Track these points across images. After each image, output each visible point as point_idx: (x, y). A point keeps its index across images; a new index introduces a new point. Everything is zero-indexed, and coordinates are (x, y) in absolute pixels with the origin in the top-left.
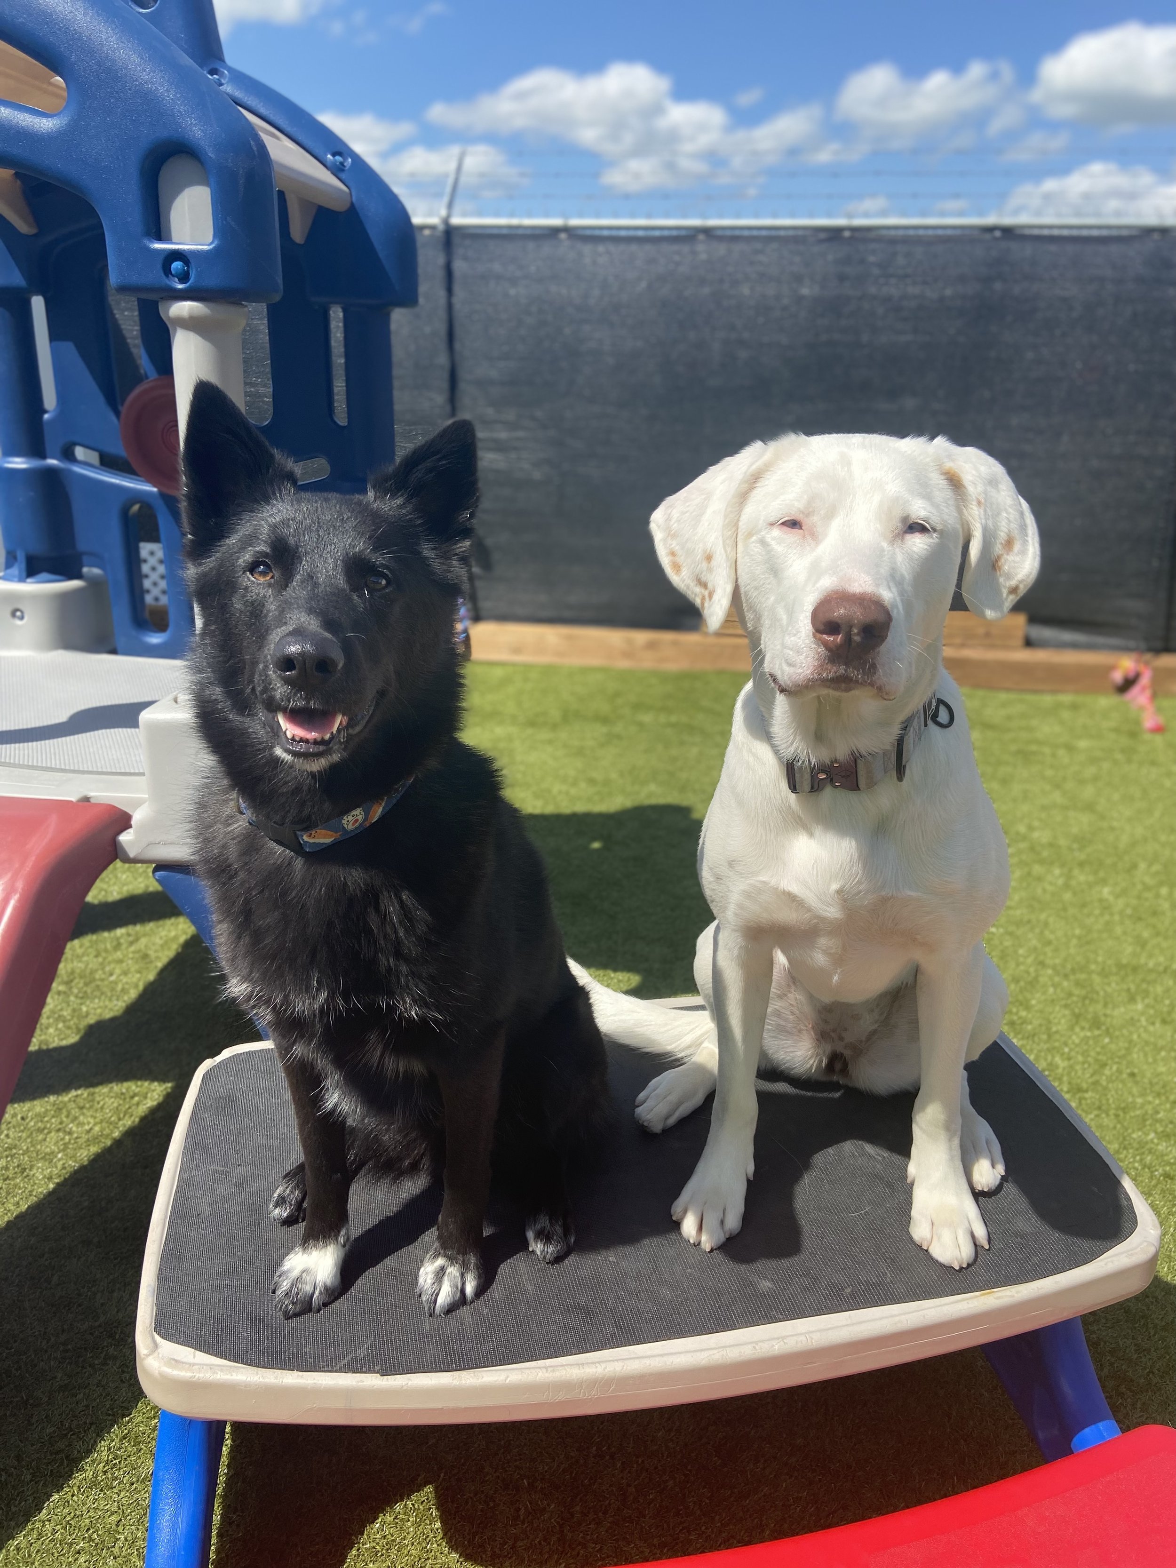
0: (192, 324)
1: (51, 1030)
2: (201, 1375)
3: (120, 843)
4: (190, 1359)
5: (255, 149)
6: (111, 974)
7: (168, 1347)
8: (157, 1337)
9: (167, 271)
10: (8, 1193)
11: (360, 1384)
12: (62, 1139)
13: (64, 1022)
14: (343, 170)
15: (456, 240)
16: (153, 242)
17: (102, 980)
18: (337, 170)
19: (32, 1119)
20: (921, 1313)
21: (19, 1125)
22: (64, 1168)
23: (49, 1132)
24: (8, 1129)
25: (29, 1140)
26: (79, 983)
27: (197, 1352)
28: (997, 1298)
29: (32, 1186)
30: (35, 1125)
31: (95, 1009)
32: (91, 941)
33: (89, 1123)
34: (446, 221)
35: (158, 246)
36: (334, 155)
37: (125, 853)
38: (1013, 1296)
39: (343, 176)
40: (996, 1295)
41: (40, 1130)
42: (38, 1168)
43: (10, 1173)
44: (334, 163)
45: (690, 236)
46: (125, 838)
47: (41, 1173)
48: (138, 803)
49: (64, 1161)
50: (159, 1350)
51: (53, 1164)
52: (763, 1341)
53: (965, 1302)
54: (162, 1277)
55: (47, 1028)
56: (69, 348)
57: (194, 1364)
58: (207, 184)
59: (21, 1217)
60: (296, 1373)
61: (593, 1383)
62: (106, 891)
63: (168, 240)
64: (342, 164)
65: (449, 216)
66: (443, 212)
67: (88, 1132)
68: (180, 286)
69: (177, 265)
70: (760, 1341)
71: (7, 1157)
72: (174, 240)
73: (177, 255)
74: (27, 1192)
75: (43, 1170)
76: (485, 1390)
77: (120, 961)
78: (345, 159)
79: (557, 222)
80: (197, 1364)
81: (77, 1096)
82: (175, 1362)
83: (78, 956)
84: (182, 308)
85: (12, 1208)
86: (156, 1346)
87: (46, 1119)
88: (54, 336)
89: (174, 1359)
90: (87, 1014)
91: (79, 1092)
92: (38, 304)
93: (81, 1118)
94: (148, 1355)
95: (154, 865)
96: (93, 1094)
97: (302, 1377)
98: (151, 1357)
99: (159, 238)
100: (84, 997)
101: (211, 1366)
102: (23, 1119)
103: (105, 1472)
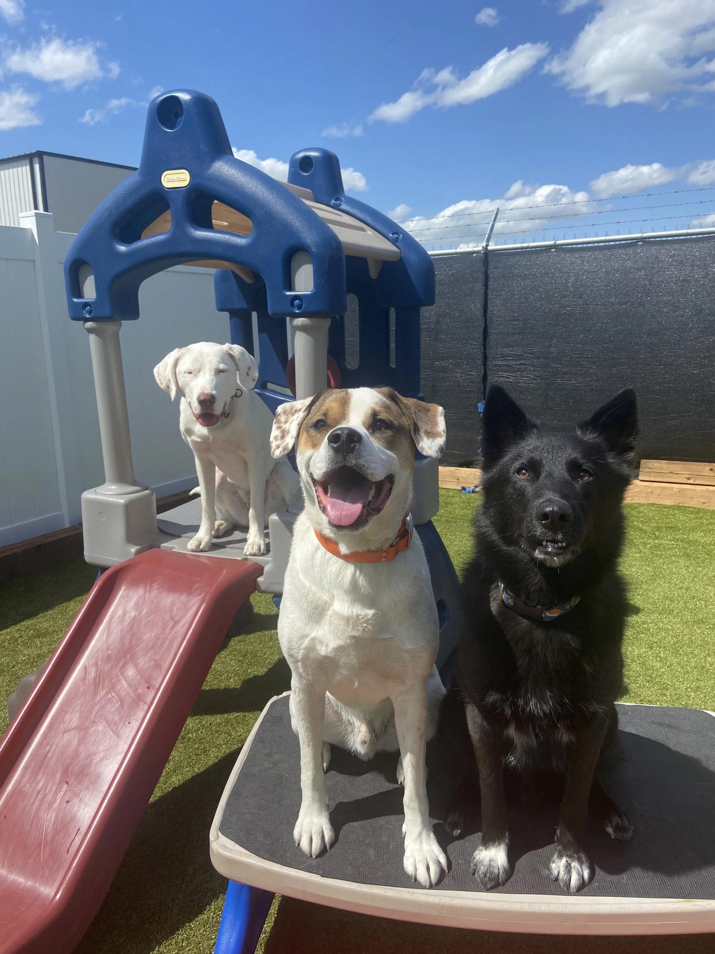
0: (303, 328)
1: (232, 680)
2: (235, 856)
3: (258, 582)
4: (232, 848)
5: (334, 245)
6: (265, 654)
7: (223, 839)
8: (220, 833)
9: (292, 305)
10: (196, 762)
11: (310, 878)
12: (227, 738)
13: (239, 676)
14: (397, 241)
15: (490, 258)
16: (287, 292)
17: (261, 657)
18: (394, 242)
19: (214, 725)
20: (639, 905)
21: (208, 728)
22: (224, 753)
23: (221, 734)
24: (203, 729)
25: (211, 736)
26: (249, 656)
27: (236, 844)
28: (693, 905)
29: (208, 760)
30: (215, 729)
31: (254, 672)
32: (258, 635)
33: (240, 731)
34: (486, 248)
35: (288, 293)
36: (393, 234)
37: (260, 588)
38: (704, 906)
39: (397, 244)
40: (692, 903)
41: (217, 732)
42: (213, 751)
43: (199, 752)
44: (393, 239)
45: (633, 243)
46: (260, 579)
47: (214, 754)
48: (267, 562)
49: (225, 750)
50: (219, 840)
51: (220, 750)
52: (536, 903)
53: (671, 904)
54: (228, 803)
55: (230, 679)
56: (265, 335)
57: (233, 850)
58: (312, 263)
59: (198, 775)
60: (280, 866)
61: (433, 906)
62: (270, 609)
63: (294, 291)
64: (397, 238)
65: (487, 245)
66: (484, 244)
67: (239, 736)
68: (297, 311)
69: (297, 302)
70: (534, 903)
71: (199, 743)
72: (296, 290)
73: (296, 297)
74: (205, 762)
75: (214, 753)
76: (374, 897)
77: (271, 648)
78: (399, 236)
79: (551, 243)
80: (235, 850)
81: (237, 716)
82: (225, 847)
83: (251, 643)
84: (299, 321)
85: (196, 770)
86: (218, 837)
87: (221, 726)
88: (260, 331)
89: (225, 846)
90: (250, 673)
91: (239, 714)
92: (254, 315)
93: (237, 729)
94: (213, 841)
95: (273, 595)
96: (245, 716)
97: (282, 868)
98: (214, 842)
99: (290, 290)
100: (250, 664)
101: (241, 853)
102: (210, 724)
103: (213, 918)
